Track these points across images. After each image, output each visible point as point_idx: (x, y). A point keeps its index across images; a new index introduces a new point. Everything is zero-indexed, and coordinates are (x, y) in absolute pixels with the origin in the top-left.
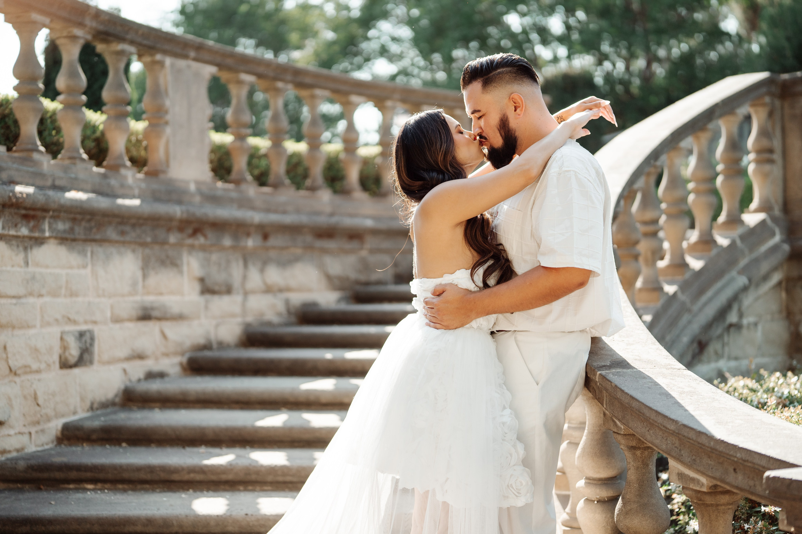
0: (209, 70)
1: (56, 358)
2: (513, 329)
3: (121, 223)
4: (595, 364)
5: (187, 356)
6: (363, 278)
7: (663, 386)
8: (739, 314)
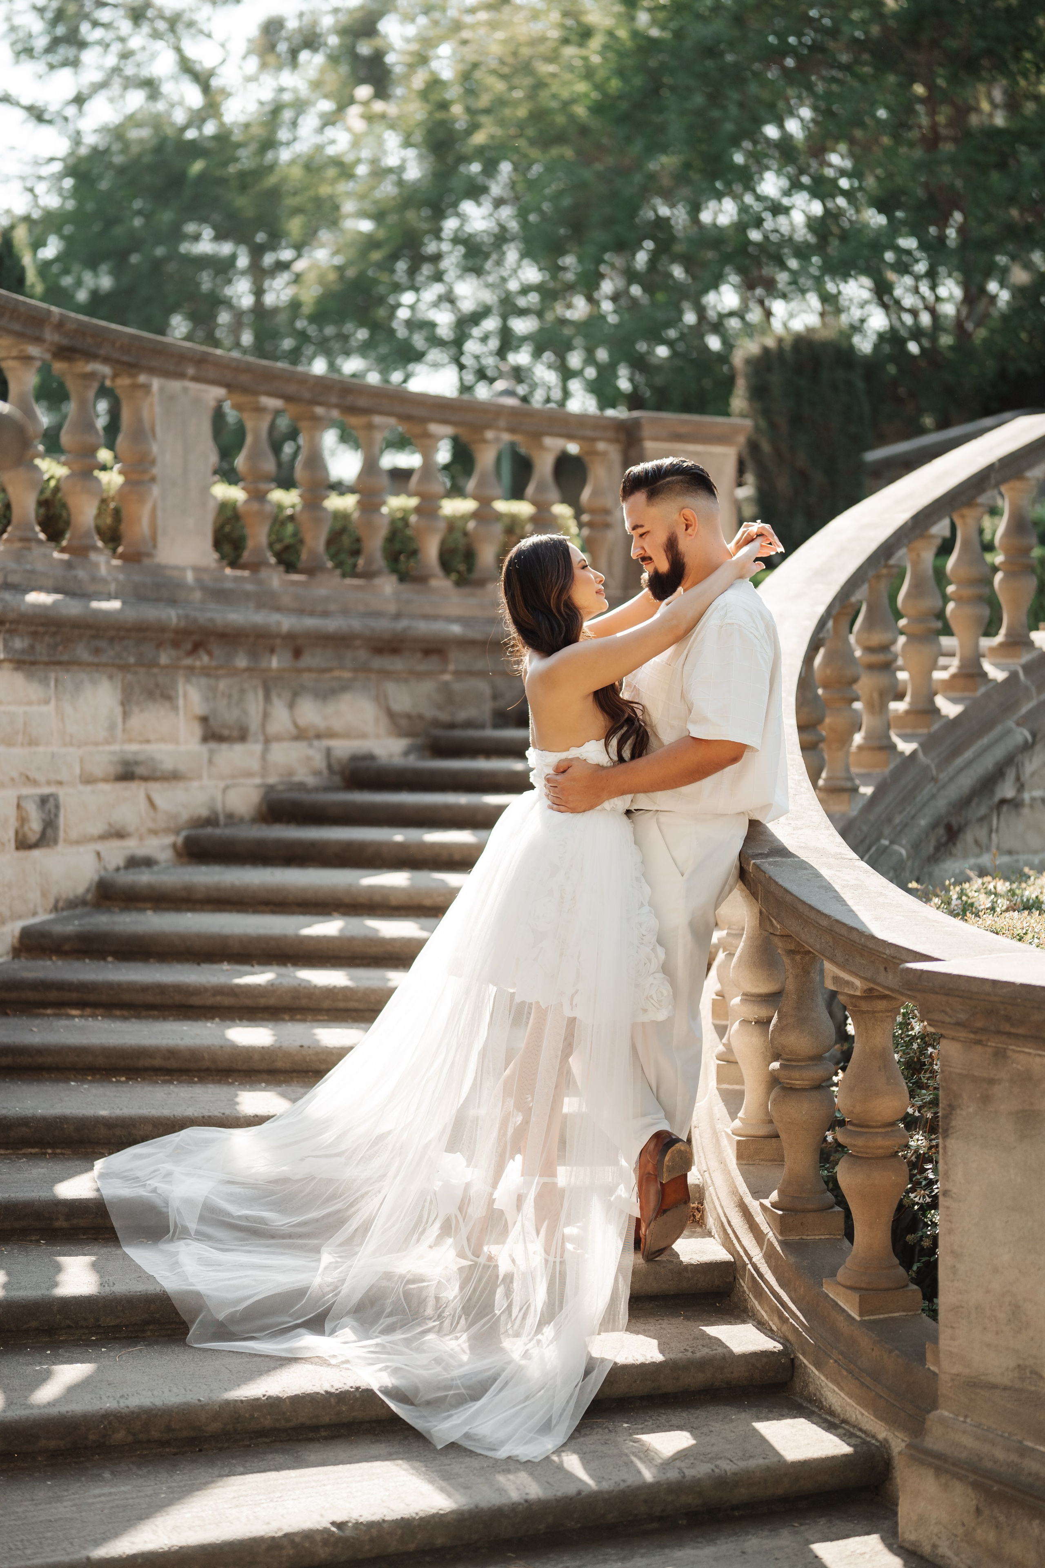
0: (214, 393)
1: (11, 834)
2: (654, 808)
3: (95, 637)
4: (750, 852)
5: (184, 834)
6: (444, 716)
7: (826, 877)
8: (1018, 785)
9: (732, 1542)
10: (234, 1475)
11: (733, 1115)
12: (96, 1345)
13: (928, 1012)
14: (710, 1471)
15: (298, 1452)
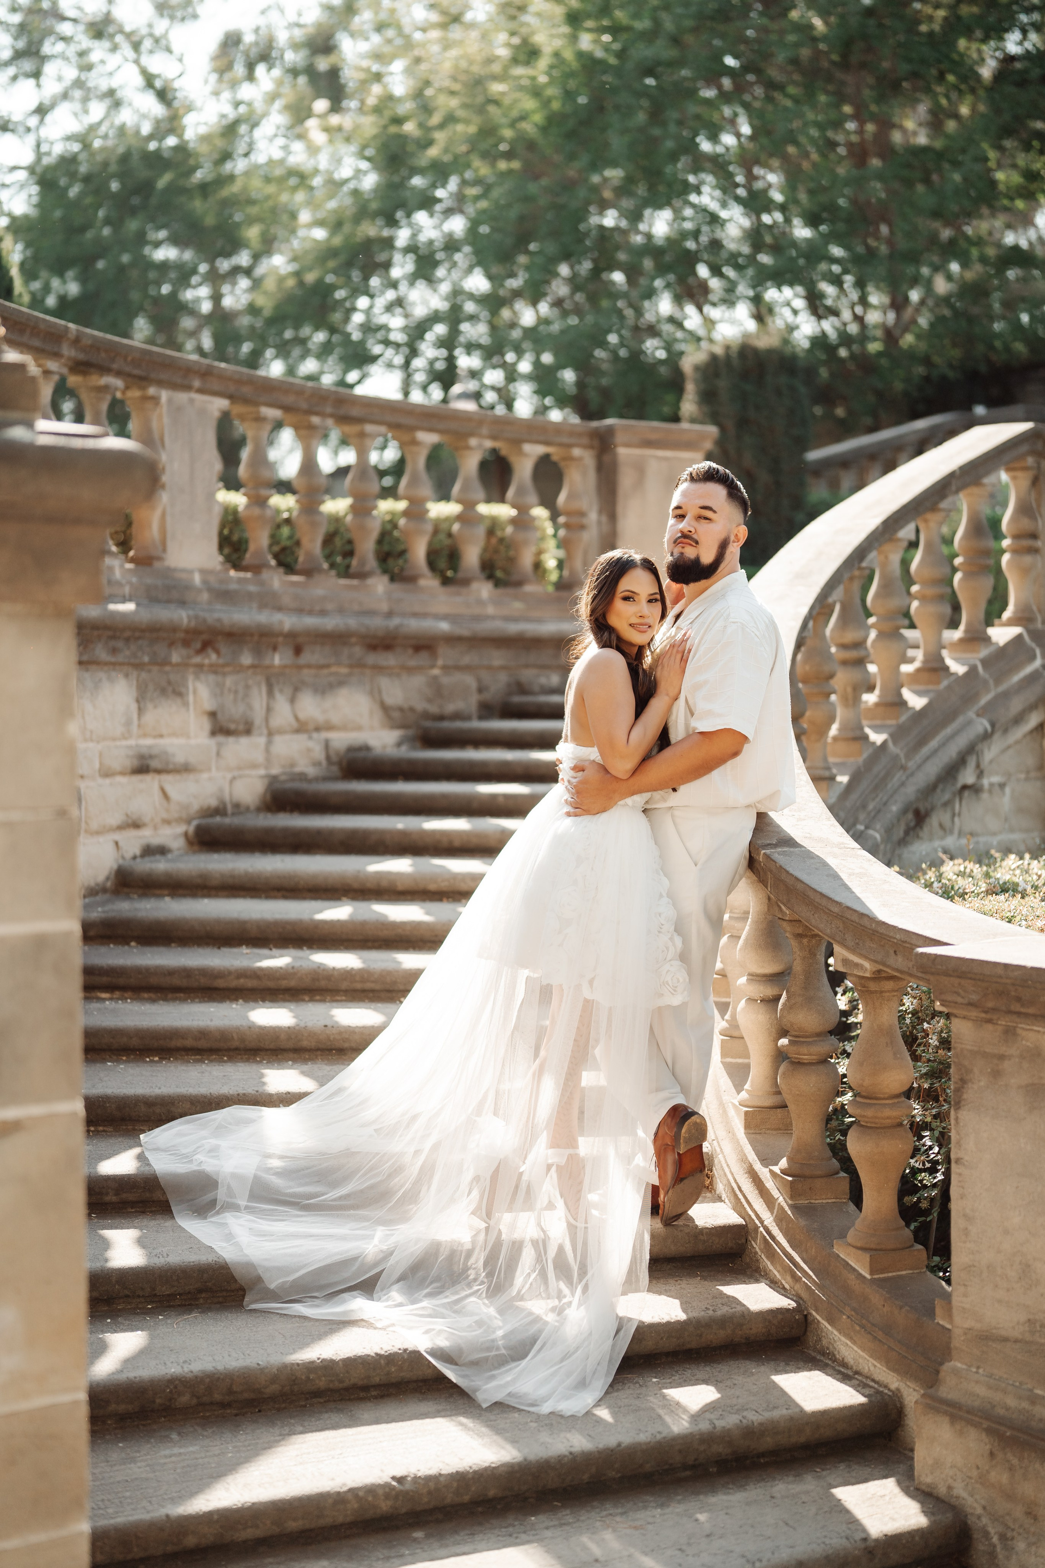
0: (220, 404)
3: (113, 638)
4: (759, 842)
5: (195, 823)
6: (434, 709)
7: (833, 866)
8: (978, 771)
9: (760, 1487)
10: (295, 1434)
11: (739, 1088)
12: (153, 1313)
13: (941, 993)
14: (738, 1422)
15: (351, 1411)
